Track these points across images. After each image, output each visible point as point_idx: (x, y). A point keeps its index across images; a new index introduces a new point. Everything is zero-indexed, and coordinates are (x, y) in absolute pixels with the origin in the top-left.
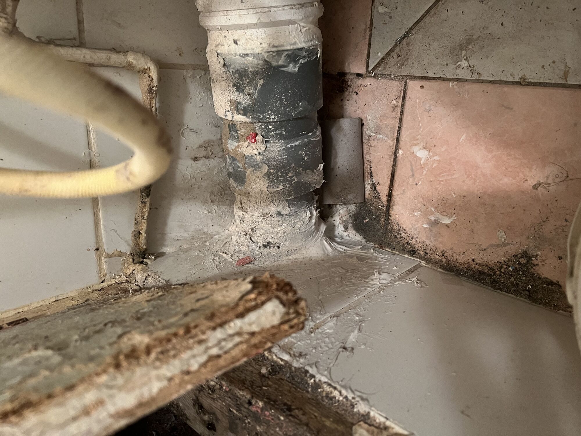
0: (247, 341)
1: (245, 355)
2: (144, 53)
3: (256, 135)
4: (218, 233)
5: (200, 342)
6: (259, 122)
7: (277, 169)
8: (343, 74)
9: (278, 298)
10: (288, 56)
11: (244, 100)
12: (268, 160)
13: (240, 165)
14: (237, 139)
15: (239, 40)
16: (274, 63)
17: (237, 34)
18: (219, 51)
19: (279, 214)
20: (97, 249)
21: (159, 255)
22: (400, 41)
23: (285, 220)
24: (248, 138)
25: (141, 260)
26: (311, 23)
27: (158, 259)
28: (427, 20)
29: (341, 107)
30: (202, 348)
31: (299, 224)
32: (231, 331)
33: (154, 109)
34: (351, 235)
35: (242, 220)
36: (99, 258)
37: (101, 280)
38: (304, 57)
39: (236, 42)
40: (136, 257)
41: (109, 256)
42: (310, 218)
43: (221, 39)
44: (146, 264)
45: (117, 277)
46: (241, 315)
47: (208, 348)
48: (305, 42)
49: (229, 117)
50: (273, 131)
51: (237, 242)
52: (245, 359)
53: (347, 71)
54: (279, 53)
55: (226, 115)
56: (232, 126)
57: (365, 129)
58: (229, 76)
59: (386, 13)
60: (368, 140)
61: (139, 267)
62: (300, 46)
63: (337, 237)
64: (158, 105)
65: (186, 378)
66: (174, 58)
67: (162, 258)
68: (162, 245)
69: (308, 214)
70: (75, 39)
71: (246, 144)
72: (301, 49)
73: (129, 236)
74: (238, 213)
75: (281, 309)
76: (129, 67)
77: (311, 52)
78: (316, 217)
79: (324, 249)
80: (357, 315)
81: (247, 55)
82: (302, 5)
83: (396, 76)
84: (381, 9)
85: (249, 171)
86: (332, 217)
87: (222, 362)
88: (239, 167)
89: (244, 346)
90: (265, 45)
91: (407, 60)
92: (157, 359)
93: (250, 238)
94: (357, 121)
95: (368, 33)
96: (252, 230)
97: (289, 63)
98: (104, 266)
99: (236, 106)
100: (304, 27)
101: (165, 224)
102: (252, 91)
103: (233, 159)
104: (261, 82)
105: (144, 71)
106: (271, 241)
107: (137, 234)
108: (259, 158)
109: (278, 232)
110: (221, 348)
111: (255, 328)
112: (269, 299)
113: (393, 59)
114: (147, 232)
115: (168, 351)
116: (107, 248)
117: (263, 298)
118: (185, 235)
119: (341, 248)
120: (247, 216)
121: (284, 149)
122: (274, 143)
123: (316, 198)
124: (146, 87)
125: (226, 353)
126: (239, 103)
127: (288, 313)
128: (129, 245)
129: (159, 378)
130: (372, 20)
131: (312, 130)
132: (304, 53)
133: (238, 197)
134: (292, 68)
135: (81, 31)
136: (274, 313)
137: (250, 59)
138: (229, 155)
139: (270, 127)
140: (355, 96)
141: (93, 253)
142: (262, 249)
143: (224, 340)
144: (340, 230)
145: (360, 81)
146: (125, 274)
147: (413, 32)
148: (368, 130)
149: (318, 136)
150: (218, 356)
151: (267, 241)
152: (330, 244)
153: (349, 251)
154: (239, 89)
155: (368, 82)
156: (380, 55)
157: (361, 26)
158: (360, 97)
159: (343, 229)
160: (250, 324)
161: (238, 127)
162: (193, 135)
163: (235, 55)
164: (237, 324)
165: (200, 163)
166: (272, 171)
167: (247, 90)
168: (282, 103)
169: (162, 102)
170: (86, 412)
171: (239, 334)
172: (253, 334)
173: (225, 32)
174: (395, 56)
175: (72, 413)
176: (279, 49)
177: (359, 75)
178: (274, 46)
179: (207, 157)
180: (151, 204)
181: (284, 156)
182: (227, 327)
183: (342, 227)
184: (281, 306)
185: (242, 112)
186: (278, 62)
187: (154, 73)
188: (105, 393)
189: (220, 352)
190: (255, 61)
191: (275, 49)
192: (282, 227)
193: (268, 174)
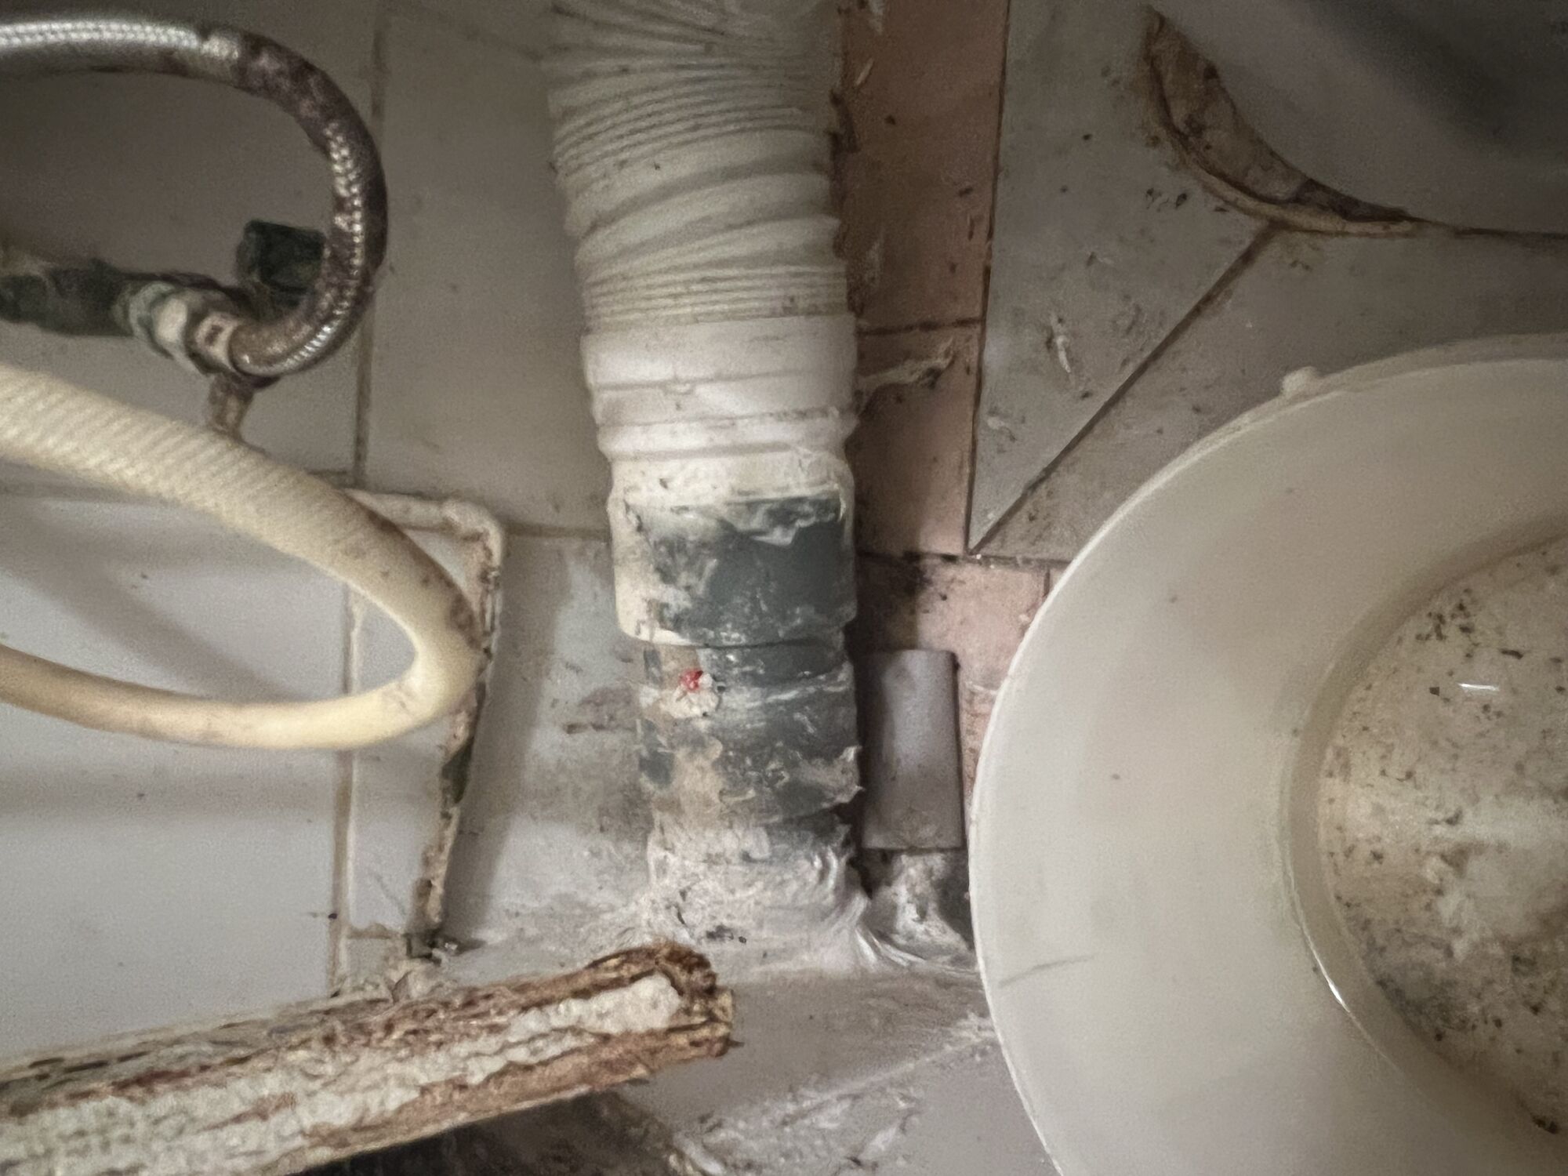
0: (590, 1051)
1: (584, 1079)
2: (480, 502)
3: (699, 674)
4: (612, 909)
5: (494, 1029)
6: (707, 646)
7: (743, 750)
8: (914, 557)
9: (667, 974)
10: (771, 513)
11: (675, 598)
12: (724, 730)
13: (663, 740)
14: (659, 682)
15: (671, 479)
16: (741, 526)
17: (668, 468)
18: (631, 501)
19: (746, 858)
20: (333, 916)
21: (466, 946)
22: (1033, 487)
23: (760, 873)
24: (682, 679)
25: (426, 950)
26: (826, 447)
27: (468, 955)
28: (1087, 442)
29: (912, 627)
30: (493, 1042)
31: (794, 886)
32: (557, 1022)
33: (488, 617)
34: (934, 932)
35: (662, 868)
36: (335, 935)
37: (332, 990)
38: (806, 516)
39: (664, 483)
40: (415, 944)
41: (357, 935)
42: (823, 874)
43: (637, 479)
44: (437, 962)
45: (369, 988)
46: (584, 994)
47: (506, 1047)
48: (811, 485)
49: (645, 636)
50: (736, 665)
51: (649, 924)
52: (583, 1089)
53: (925, 549)
54: (752, 506)
55: (638, 632)
56: (652, 656)
57: (962, 675)
58: (649, 550)
59: (1001, 431)
60: (970, 702)
61: (419, 966)
62: (796, 492)
63: (898, 933)
64: (498, 609)
65: (457, 1096)
66: (541, 514)
67: (475, 952)
68: (479, 921)
69: (818, 863)
70: (344, 472)
71: (677, 693)
72: (800, 500)
73: (405, 889)
74: (654, 853)
75: (672, 1000)
76: (446, 529)
77: (826, 505)
78: (838, 875)
79: (857, 954)
80: (904, 1098)
81: (686, 509)
82: (803, 415)
83: (1027, 561)
84: (993, 423)
85: (681, 754)
86: (889, 884)
87: (533, 1081)
88: (660, 745)
89: (584, 1060)
90: (724, 492)
91: (1048, 526)
92: (403, 1042)
93: (679, 916)
94: (942, 658)
95: (967, 470)
96: (683, 894)
97: (773, 526)
98: (344, 956)
99: (660, 613)
100: (806, 456)
101: (490, 874)
102: (693, 581)
103: (650, 727)
104: (712, 563)
105: (476, 537)
106: (726, 922)
107: (424, 888)
108: (703, 725)
109: (742, 902)
110: (534, 1053)
111: (611, 1027)
112: (648, 974)
113: (1019, 525)
114: (447, 884)
115: (427, 1032)
116: (356, 916)
117: (635, 970)
118: (534, 905)
119: (902, 958)
120: (672, 860)
121: (760, 708)
122: (740, 691)
123: (843, 830)
124: (475, 570)
125: (544, 1063)
126: (666, 606)
127: (688, 1011)
128: (403, 912)
129: (402, 1082)
130: (974, 443)
131: (829, 669)
132: (807, 508)
133: (658, 816)
134: (780, 537)
135: (359, 457)
136: (655, 1005)
137: (690, 516)
138: (642, 719)
139: (732, 657)
140: (940, 605)
141: (323, 922)
142: (703, 941)
143: (543, 1036)
144: (907, 917)
145: (951, 571)
146: (388, 981)
147: (1060, 468)
148: (969, 680)
149: (840, 684)
150: (528, 1068)
151: (717, 923)
152: (873, 946)
153: (921, 964)
154: (667, 576)
155: (971, 575)
156: (993, 517)
157: (953, 455)
158: (952, 605)
159: (916, 916)
160: (601, 1016)
161: (663, 654)
162: (571, 675)
163: (662, 509)
164: (574, 1010)
165: (581, 738)
166: (731, 754)
167: (684, 578)
168: (755, 608)
169: (508, 601)
170: (260, 1112)
171: (576, 1031)
172: (606, 1038)
173: (643, 465)
174: (1025, 519)
175: (237, 1107)
176: (752, 498)
177: (950, 559)
178: (740, 493)
179: (598, 727)
180: (462, 821)
181: (760, 721)
182: (550, 1010)
183: (914, 911)
184: (672, 993)
185: (669, 624)
186: (748, 521)
187: (495, 542)
188: (298, 1085)
189: (533, 1060)
190: (702, 521)
191: (743, 499)
192: (751, 892)
193: (723, 762)
